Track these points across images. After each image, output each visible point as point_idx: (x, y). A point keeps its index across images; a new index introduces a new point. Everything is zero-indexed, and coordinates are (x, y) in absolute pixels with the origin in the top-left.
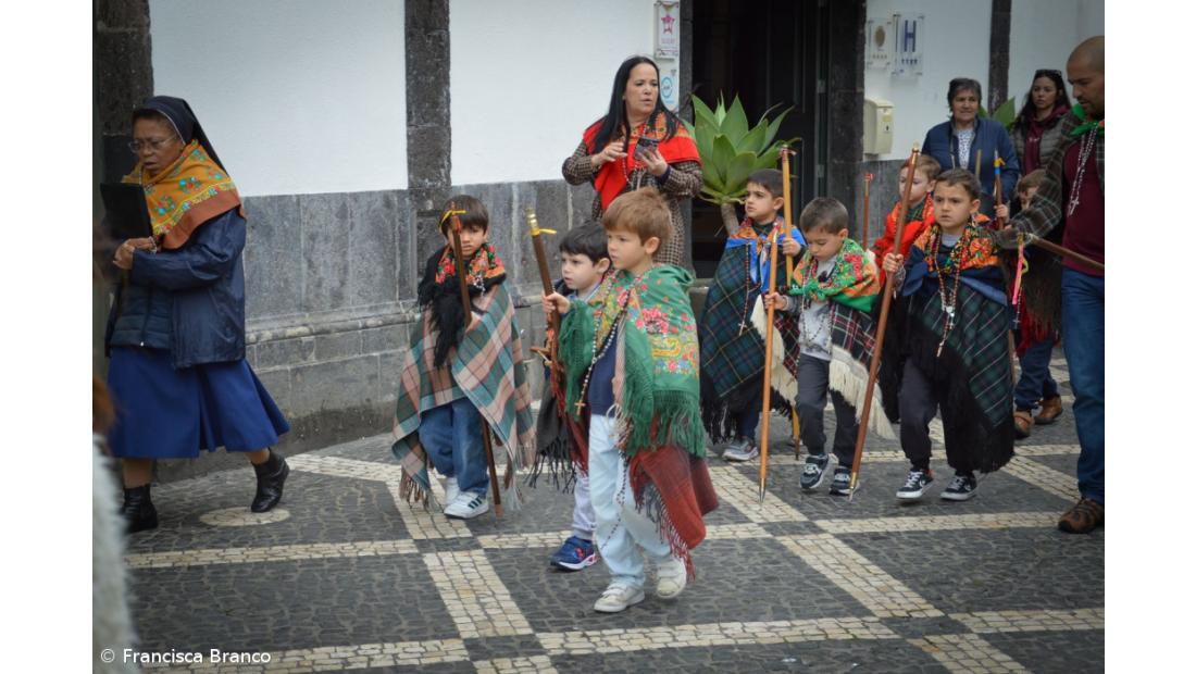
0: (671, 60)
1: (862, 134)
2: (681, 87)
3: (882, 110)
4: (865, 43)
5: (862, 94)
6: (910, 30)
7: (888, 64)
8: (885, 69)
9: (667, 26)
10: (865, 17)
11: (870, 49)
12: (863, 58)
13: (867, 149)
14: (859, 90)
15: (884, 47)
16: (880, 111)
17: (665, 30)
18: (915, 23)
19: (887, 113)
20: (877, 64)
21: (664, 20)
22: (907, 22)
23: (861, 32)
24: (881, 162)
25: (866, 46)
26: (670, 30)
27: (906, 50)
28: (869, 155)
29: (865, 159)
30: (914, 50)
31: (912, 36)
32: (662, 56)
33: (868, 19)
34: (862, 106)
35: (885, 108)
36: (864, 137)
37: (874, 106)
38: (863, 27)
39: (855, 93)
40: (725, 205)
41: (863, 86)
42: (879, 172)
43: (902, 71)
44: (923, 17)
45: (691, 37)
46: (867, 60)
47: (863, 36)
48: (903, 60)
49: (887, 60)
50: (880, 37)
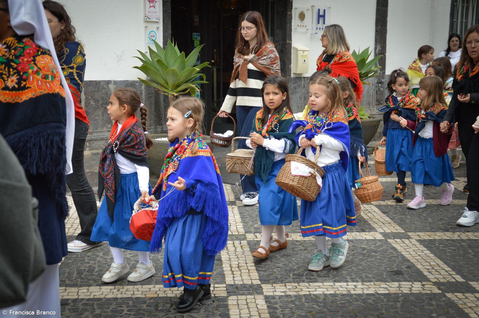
0: (157, 22)
1: (290, 63)
2: (163, 36)
3: (301, 52)
5: (291, 44)
6: (321, 13)
7: (308, 30)
8: (306, 32)
9: (152, 5)
10: (292, 6)
11: (295, 22)
12: (291, 26)
13: (293, 71)
14: (288, 42)
15: (304, 21)
16: (300, 53)
17: (150, 7)
18: (325, 10)
19: (305, 54)
20: (300, 30)
22: (319, 10)
23: (289, 13)
24: (304, 78)
25: (293, 20)
27: (319, 23)
28: (295, 74)
29: (292, 76)
30: (324, 24)
31: (324, 16)
32: (148, 20)
33: (294, 7)
34: (291, 50)
35: (304, 51)
36: (292, 65)
37: (297, 50)
38: (291, 11)
39: (286, 43)
40: (170, 96)
41: (291, 40)
42: (303, 82)
43: (317, 33)
44: (330, 8)
45: (170, 11)
46: (293, 28)
47: (291, 15)
48: (317, 28)
49: (307, 28)
50: (302, 16)
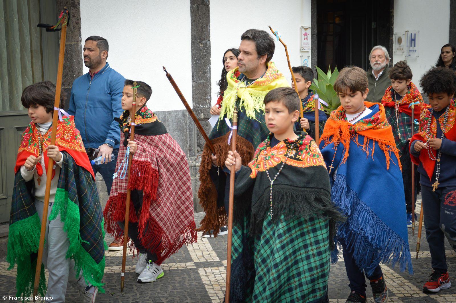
0: (308, 52)
2: (312, 63)
4: (393, 43)
6: (413, 38)
7: (403, 52)
8: (402, 55)
9: (305, 37)
10: (393, 32)
12: (392, 50)
15: (401, 45)
18: (415, 34)
20: (399, 52)
21: (304, 34)
22: (411, 34)
23: (391, 39)
25: (394, 45)
26: (307, 39)
27: (411, 46)
30: (415, 46)
31: (414, 40)
32: (303, 50)
38: (392, 36)
43: (410, 55)
44: (419, 32)
45: (316, 41)
46: (394, 51)
47: (392, 40)
48: (410, 51)
49: (403, 51)
50: (400, 41)
